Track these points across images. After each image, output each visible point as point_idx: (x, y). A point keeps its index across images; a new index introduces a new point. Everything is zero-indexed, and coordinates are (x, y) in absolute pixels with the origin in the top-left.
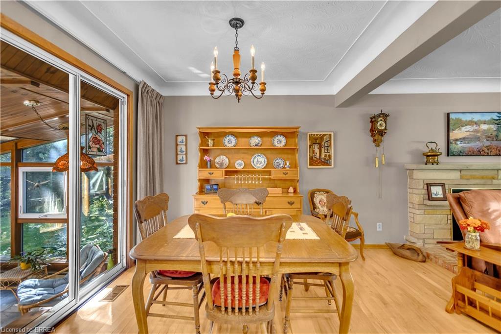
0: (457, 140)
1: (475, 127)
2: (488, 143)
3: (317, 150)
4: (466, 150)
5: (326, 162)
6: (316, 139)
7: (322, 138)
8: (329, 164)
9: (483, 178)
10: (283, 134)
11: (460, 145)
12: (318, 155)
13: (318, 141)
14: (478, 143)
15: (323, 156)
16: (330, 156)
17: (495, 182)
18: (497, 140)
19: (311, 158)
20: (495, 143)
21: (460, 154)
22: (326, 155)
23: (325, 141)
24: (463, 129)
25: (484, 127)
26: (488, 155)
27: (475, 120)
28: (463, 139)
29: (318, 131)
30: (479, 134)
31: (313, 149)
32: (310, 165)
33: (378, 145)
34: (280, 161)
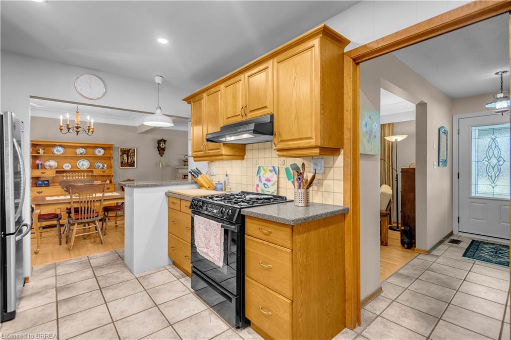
3: (125, 158)
5: (132, 165)
6: (125, 151)
7: (129, 151)
8: (134, 166)
10: (102, 148)
12: (126, 160)
13: (126, 152)
15: (129, 161)
16: (134, 162)
19: (122, 163)
22: (131, 161)
29: (127, 146)
31: (123, 157)
32: (121, 166)
33: (161, 156)
34: (100, 164)
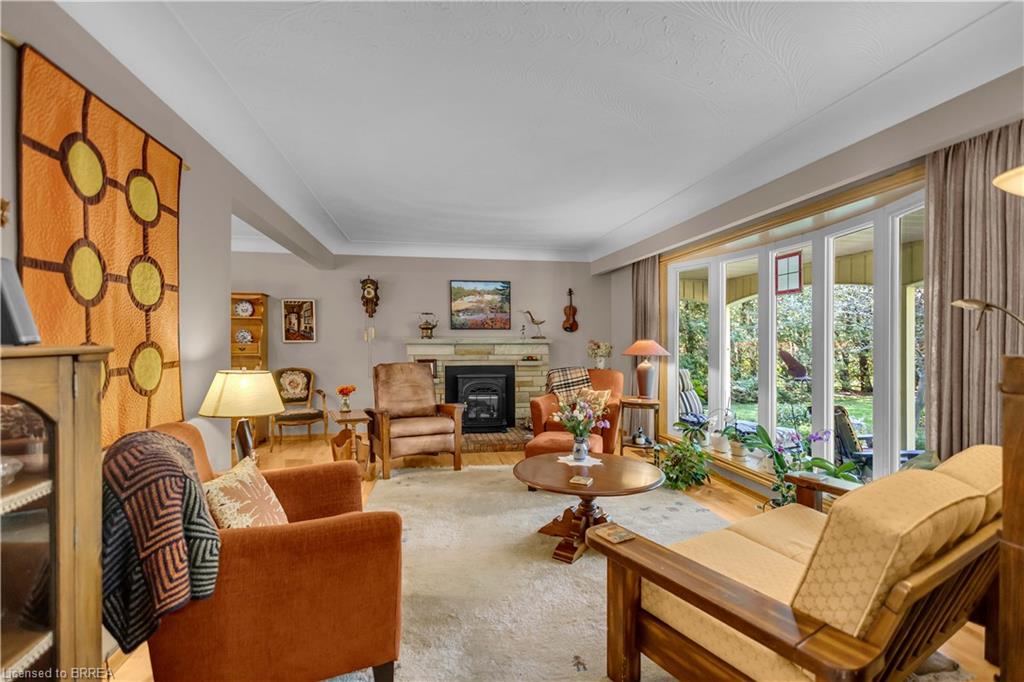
0: (459, 311)
1: (478, 298)
2: (492, 316)
3: (294, 321)
4: (469, 323)
5: (307, 335)
6: (293, 307)
7: (300, 306)
8: (310, 338)
9: (478, 353)
10: (250, 302)
11: (462, 317)
12: (296, 328)
13: (294, 309)
14: (481, 315)
15: (303, 328)
16: (311, 328)
17: (491, 357)
18: (502, 312)
19: (287, 331)
20: (500, 315)
21: (463, 327)
22: (306, 327)
23: (304, 309)
24: (465, 299)
25: (488, 297)
26: (492, 328)
27: (479, 289)
28: (466, 311)
29: (296, 297)
30: (483, 306)
31: (290, 319)
32: (287, 339)
33: (371, 316)
34: (246, 334)
